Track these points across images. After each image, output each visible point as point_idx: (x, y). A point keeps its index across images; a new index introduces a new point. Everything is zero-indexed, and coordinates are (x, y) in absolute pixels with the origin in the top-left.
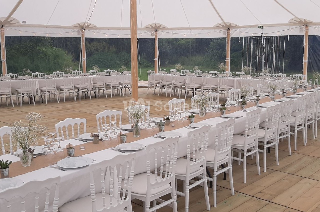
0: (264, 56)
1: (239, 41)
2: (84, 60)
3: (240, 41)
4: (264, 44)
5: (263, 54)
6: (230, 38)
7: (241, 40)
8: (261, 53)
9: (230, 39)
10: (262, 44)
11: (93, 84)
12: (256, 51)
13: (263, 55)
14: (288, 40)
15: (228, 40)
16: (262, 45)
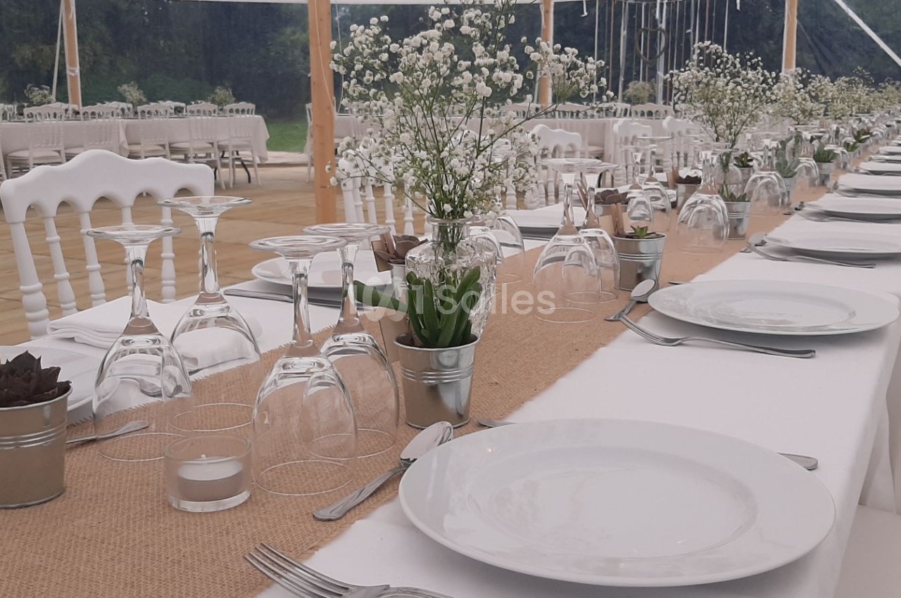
0: (662, 58)
1: (583, 13)
2: (73, 74)
3: (586, 14)
4: (661, 22)
5: (658, 53)
6: (552, 4)
7: (587, 11)
8: (653, 50)
9: (552, 10)
10: (655, 21)
11: (126, 146)
12: (637, 43)
13: (659, 57)
14: (738, 8)
15: (547, 12)
16: (657, 25)
